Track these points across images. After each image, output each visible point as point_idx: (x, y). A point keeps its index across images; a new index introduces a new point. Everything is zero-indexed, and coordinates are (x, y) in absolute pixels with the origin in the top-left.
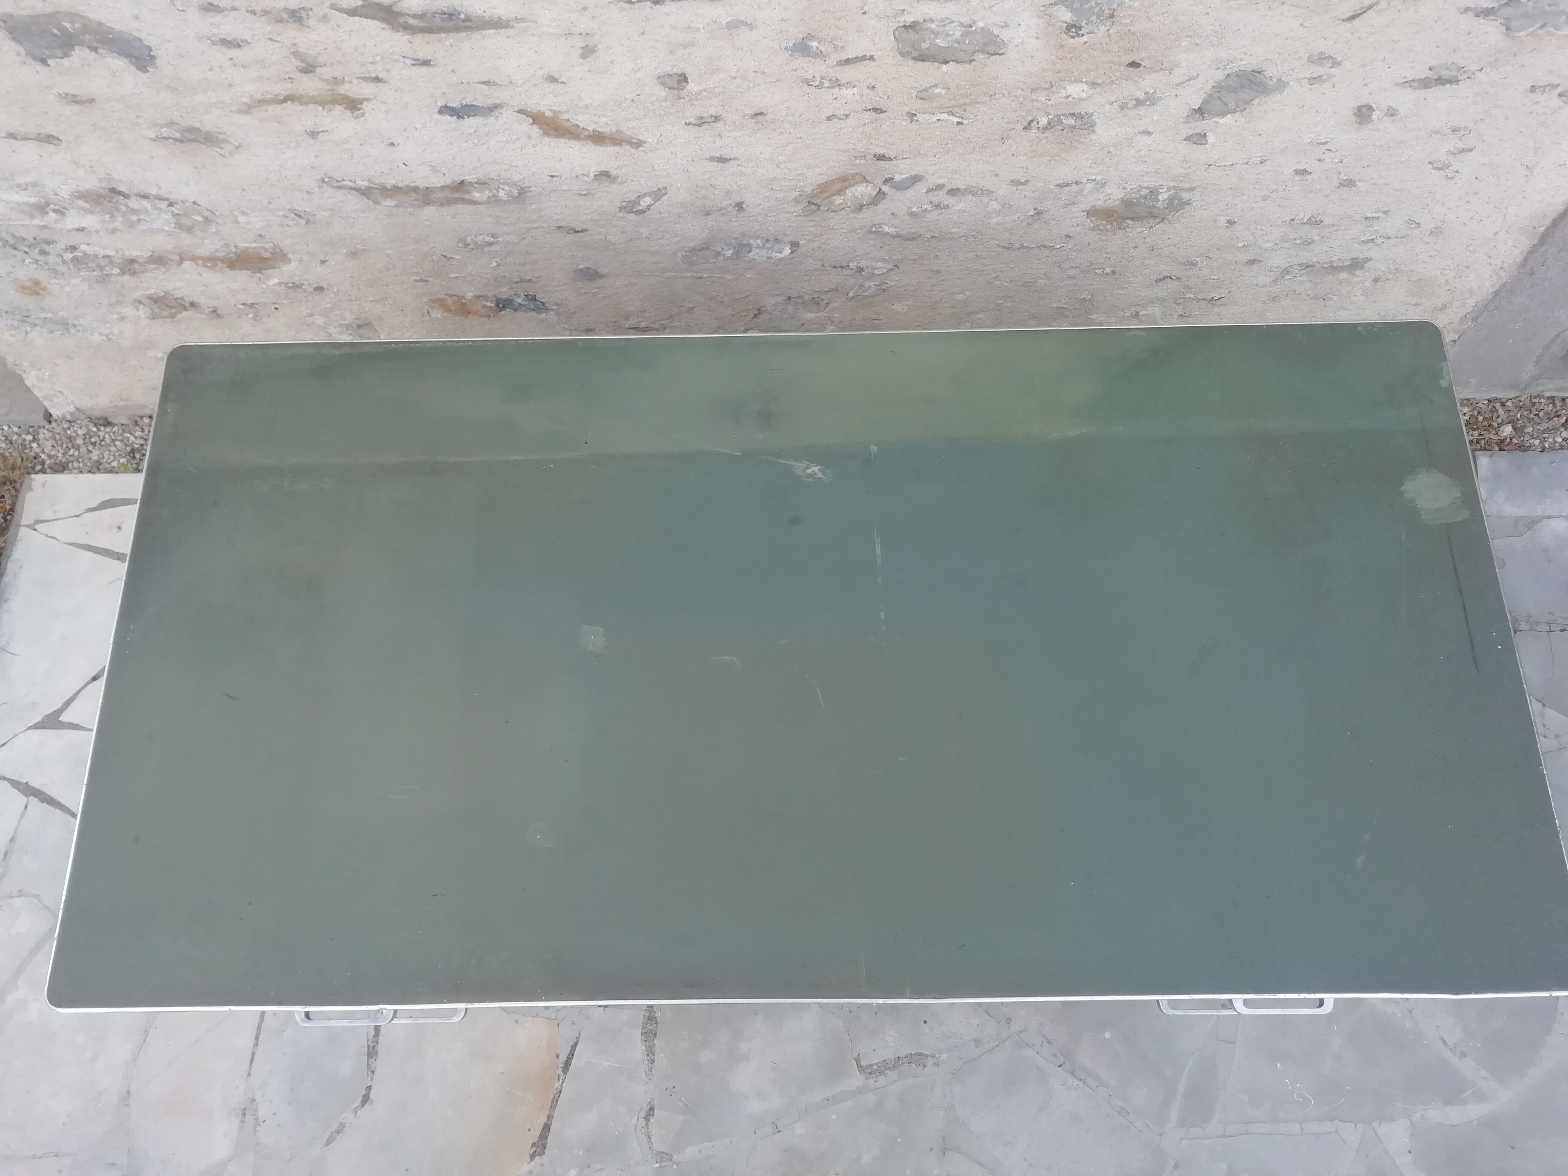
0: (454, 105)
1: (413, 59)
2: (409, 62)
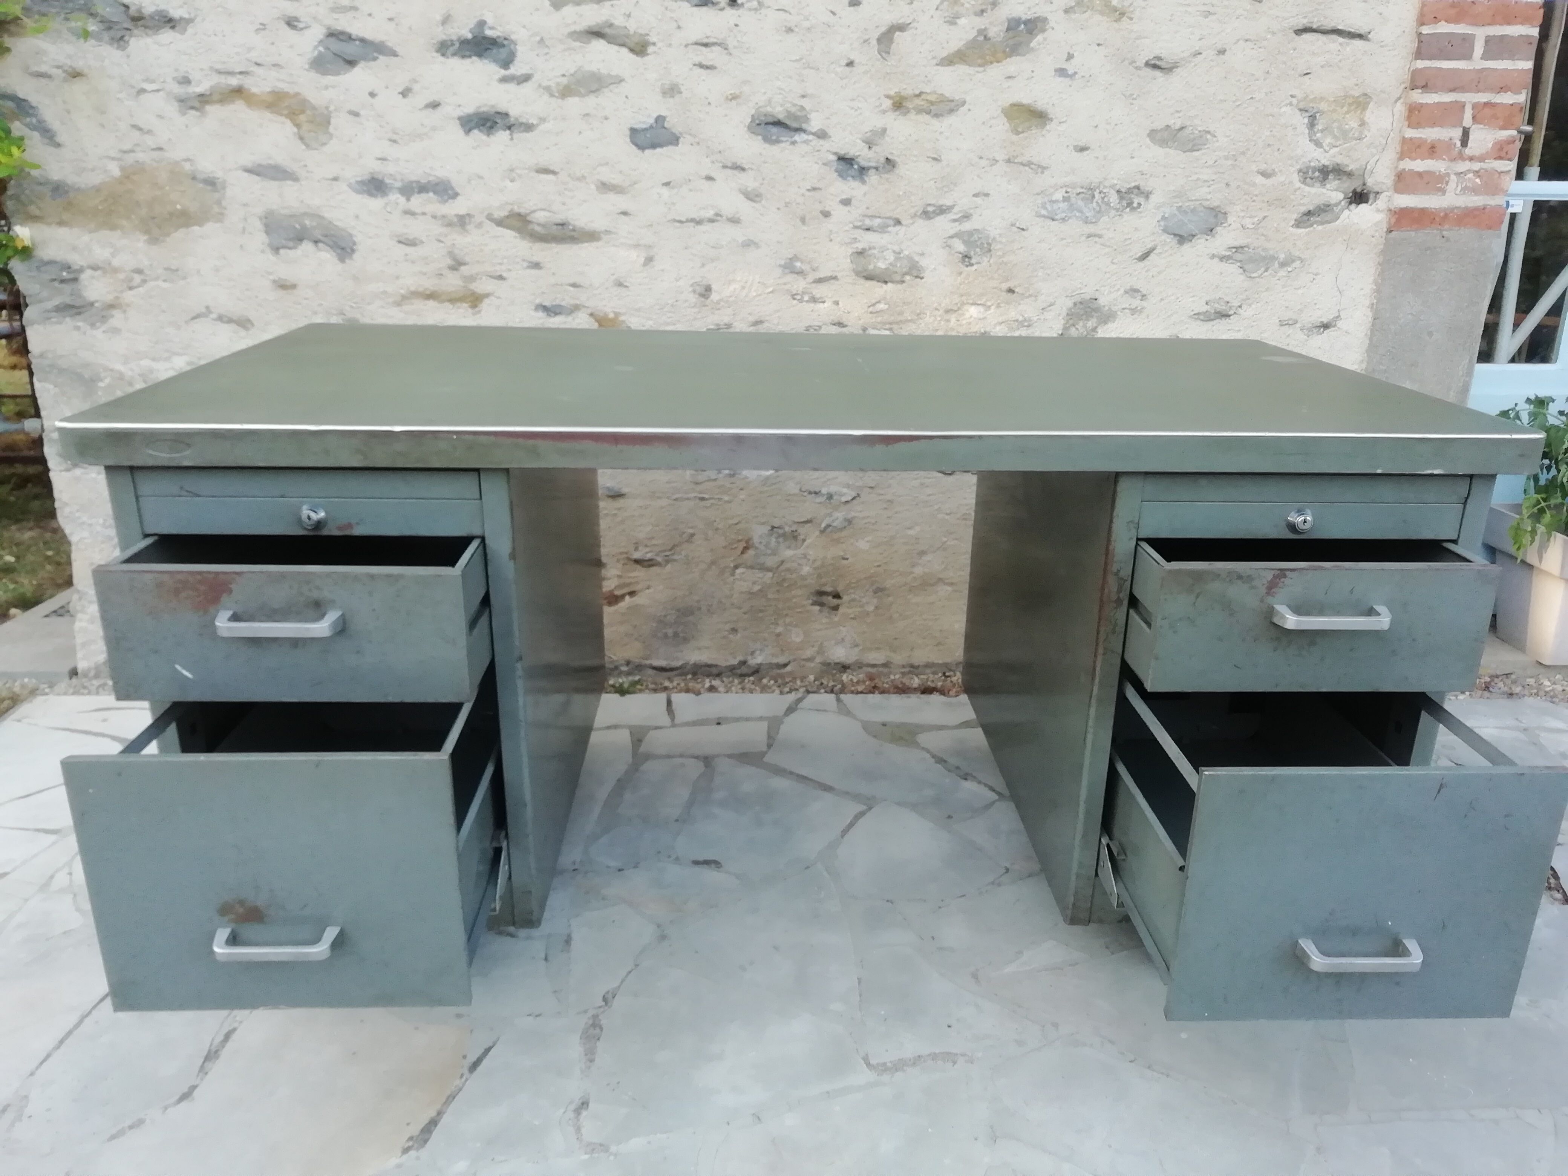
0: (547, 304)
1: (529, 262)
2: (525, 264)
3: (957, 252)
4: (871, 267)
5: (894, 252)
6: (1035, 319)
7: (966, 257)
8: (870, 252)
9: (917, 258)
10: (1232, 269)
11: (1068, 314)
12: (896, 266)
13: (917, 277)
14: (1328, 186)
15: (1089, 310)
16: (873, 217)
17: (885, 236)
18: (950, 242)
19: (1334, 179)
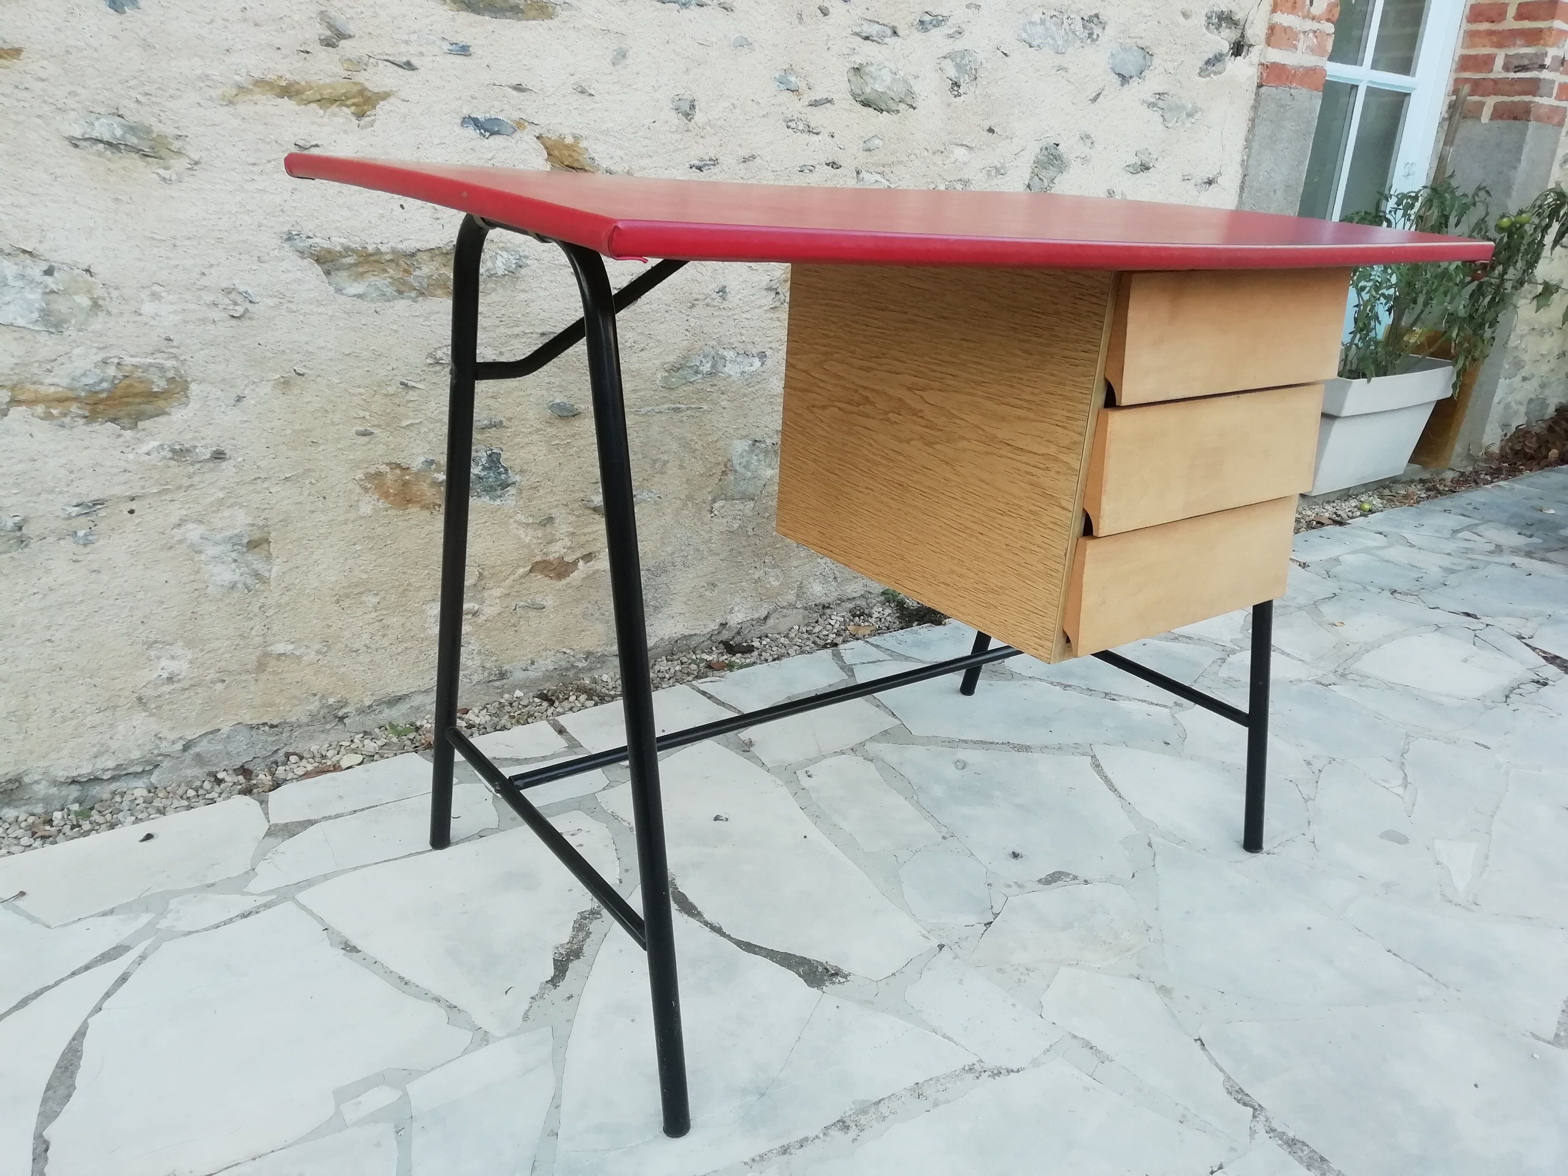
0: (480, 116)
1: (452, 44)
2: (446, 47)
10: (1155, 116)
14: (1222, 34)
19: (1226, 27)
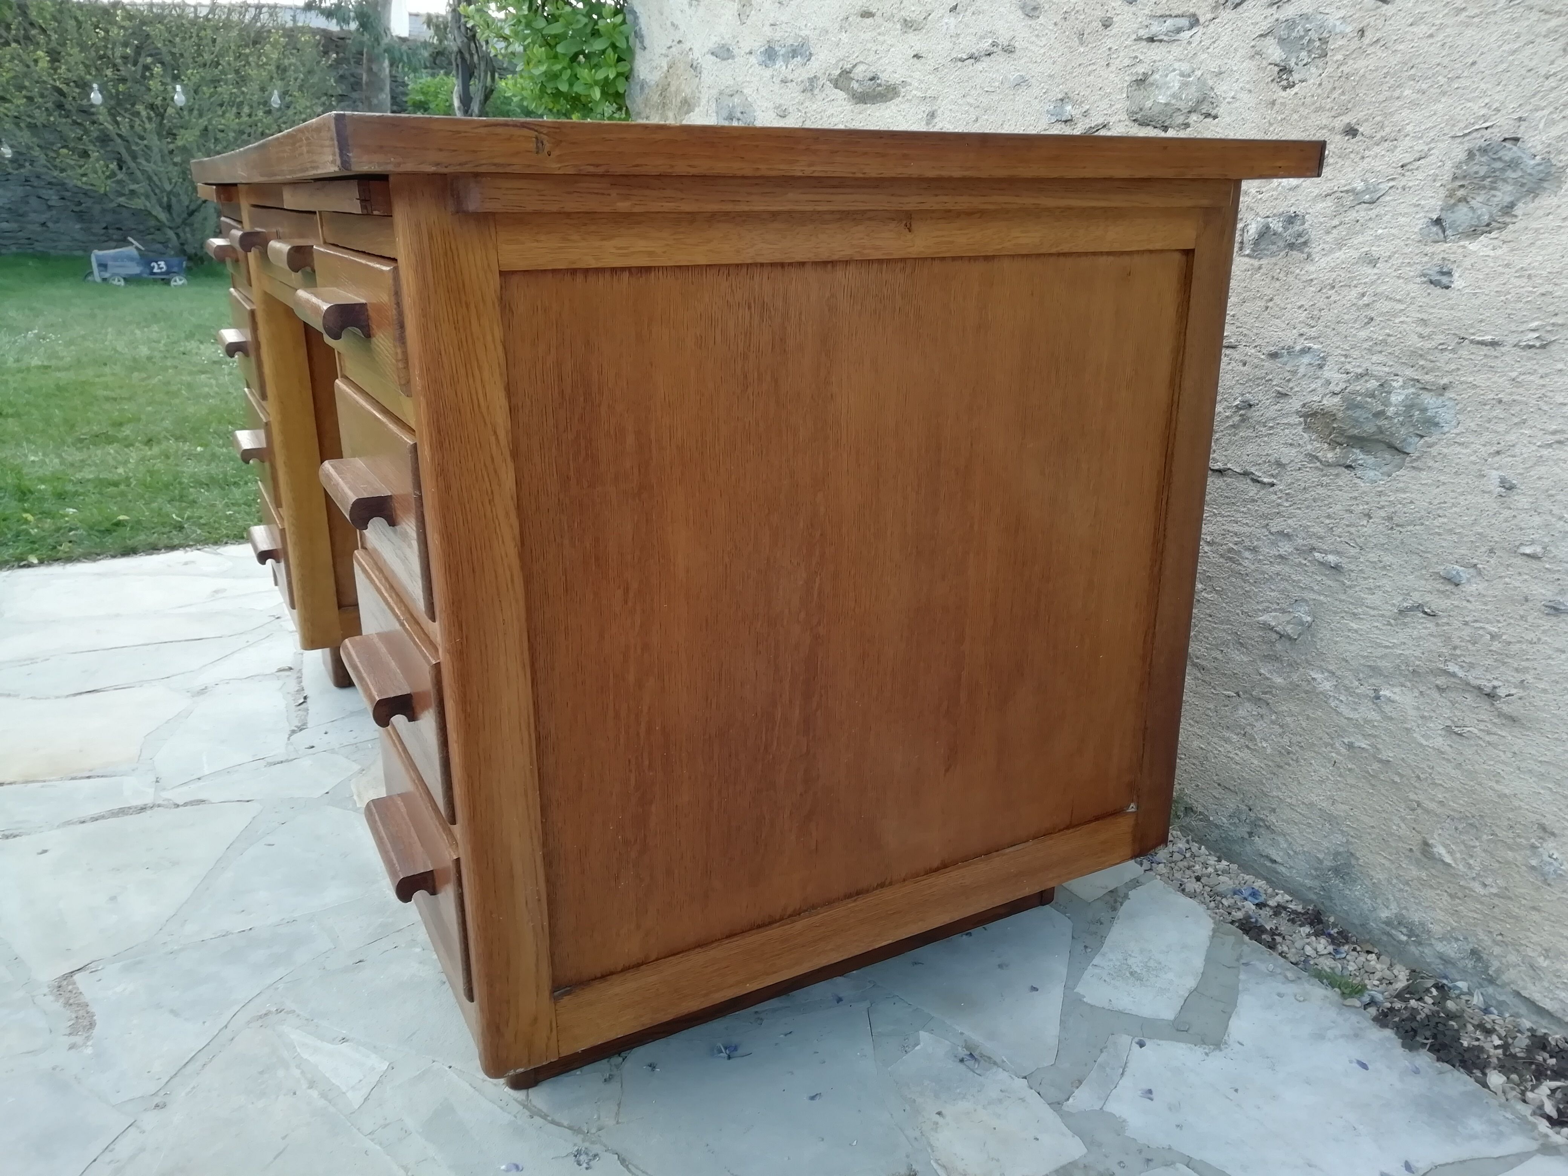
3: (1270, 64)
4: (1149, 104)
5: (1182, 75)
6: (1385, 186)
7: (1284, 70)
8: (1151, 79)
9: (1210, 83)
11: (1455, 178)
12: (1181, 99)
13: (1208, 115)
15: (1498, 165)
16: (1164, 17)
17: (1174, 47)
18: (1260, 43)
